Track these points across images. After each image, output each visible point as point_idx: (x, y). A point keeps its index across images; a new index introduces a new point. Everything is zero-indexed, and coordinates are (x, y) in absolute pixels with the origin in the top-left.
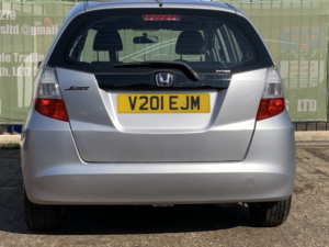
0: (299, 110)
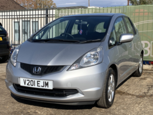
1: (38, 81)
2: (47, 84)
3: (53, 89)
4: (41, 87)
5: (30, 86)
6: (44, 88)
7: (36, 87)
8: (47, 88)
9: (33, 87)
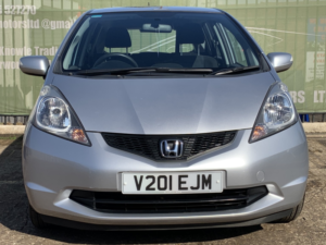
0: (316, 101)
1: (180, 177)
2: (207, 181)
3: (224, 190)
4: (190, 191)
5: (157, 192)
6: (200, 191)
7: (175, 190)
8: (206, 190)
9: (167, 192)
